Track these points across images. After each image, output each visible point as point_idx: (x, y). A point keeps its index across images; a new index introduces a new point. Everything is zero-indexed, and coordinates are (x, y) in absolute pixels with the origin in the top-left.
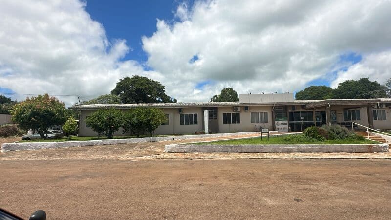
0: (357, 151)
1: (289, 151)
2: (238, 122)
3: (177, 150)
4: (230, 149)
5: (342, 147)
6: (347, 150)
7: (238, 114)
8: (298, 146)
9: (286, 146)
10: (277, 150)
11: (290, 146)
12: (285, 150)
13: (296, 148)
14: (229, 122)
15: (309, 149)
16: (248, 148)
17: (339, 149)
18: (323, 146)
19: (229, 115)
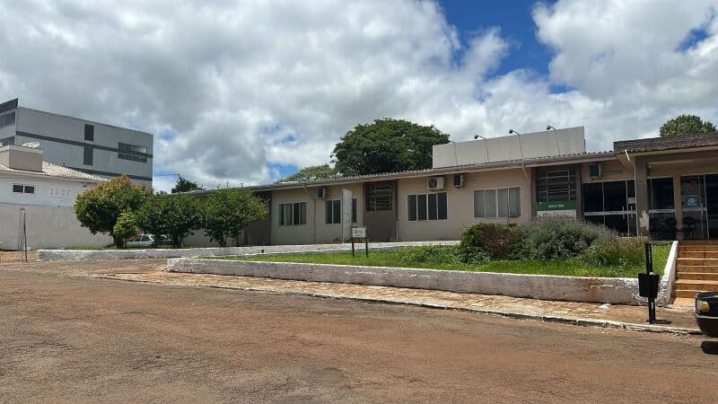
0: (546, 295)
1: (364, 282)
2: (443, 215)
3: (181, 269)
4: (257, 272)
5: (499, 279)
6: (516, 290)
7: (443, 197)
8: (383, 271)
9: (360, 270)
10: (341, 278)
11: (367, 270)
12: (357, 280)
13: (380, 275)
14: (423, 217)
15: (410, 279)
16: (287, 269)
17: (491, 287)
18: (444, 274)
19: (422, 198)
